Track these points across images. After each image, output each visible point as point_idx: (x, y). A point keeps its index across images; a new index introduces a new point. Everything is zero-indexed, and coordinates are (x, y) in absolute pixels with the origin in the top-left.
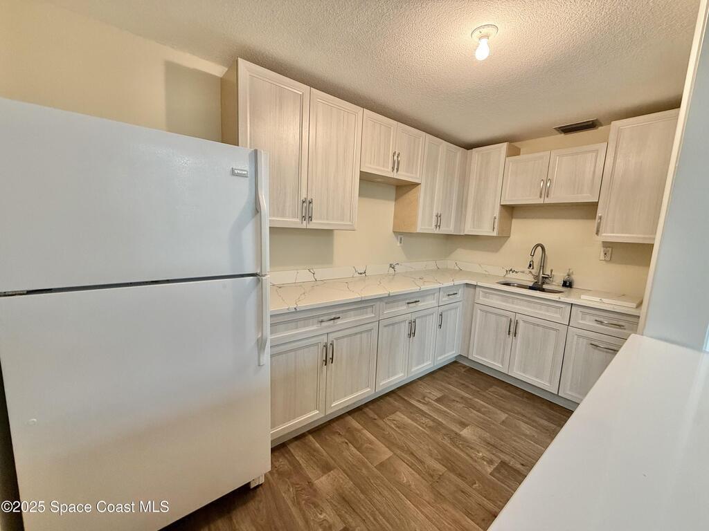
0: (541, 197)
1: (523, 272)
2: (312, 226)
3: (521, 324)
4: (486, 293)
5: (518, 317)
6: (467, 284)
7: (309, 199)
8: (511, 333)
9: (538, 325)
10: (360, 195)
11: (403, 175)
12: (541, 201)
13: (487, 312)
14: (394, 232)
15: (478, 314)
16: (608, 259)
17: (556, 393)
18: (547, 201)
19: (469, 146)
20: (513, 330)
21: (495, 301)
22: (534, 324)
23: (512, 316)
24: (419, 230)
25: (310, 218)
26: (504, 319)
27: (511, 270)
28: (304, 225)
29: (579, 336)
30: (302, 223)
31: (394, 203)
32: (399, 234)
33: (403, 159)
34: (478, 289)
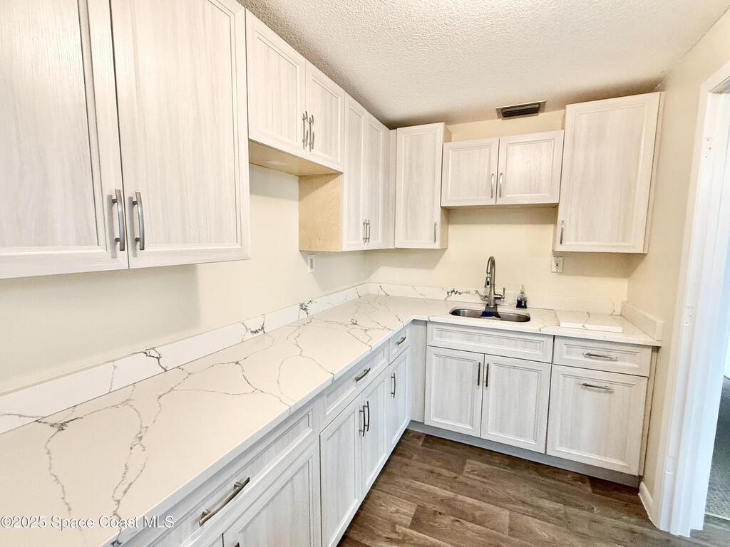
0: (492, 197)
1: (468, 293)
2: (143, 260)
3: (492, 368)
4: (442, 330)
5: (489, 359)
6: (414, 320)
7: (129, 193)
8: (481, 383)
9: (514, 367)
10: (253, 190)
11: (318, 156)
12: (492, 202)
13: (445, 357)
14: (300, 251)
15: (434, 362)
16: (560, 270)
17: (544, 452)
18: (500, 202)
19: (392, 125)
20: (482, 378)
21: (455, 341)
22: (510, 367)
23: (479, 358)
24: (345, 249)
25: (140, 242)
26: (470, 364)
27: (453, 291)
28: (122, 261)
29: (565, 375)
30: (114, 256)
31: (298, 203)
32: (309, 254)
33: (317, 128)
34: (429, 326)
